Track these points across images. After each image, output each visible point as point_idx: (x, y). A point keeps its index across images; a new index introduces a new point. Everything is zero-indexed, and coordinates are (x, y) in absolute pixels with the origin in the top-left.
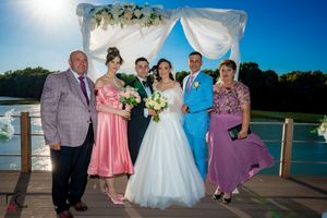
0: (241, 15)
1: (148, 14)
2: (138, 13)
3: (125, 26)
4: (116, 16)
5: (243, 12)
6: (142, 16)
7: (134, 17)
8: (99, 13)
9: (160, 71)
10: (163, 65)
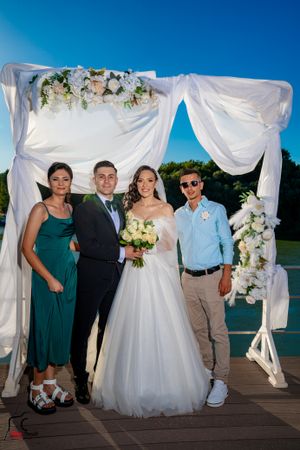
1: (130, 88)
2: (114, 85)
3: (89, 105)
4: (76, 89)
6: (120, 90)
7: (107, 91)
8: (46, 83)
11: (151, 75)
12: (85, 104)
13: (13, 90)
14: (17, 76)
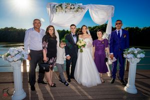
0: (113, 7)
1: (76, 7)
2: (72, 7)
4: (64, 8)
5: (113, 6)
6: (74, 8)
7: (71, 8)
8: (57, 7)
9: (83, 30)
10: (84, 28)
11: (81, 4)
12: (66, 12)
13: (49, 9)
14: (50, 5)
